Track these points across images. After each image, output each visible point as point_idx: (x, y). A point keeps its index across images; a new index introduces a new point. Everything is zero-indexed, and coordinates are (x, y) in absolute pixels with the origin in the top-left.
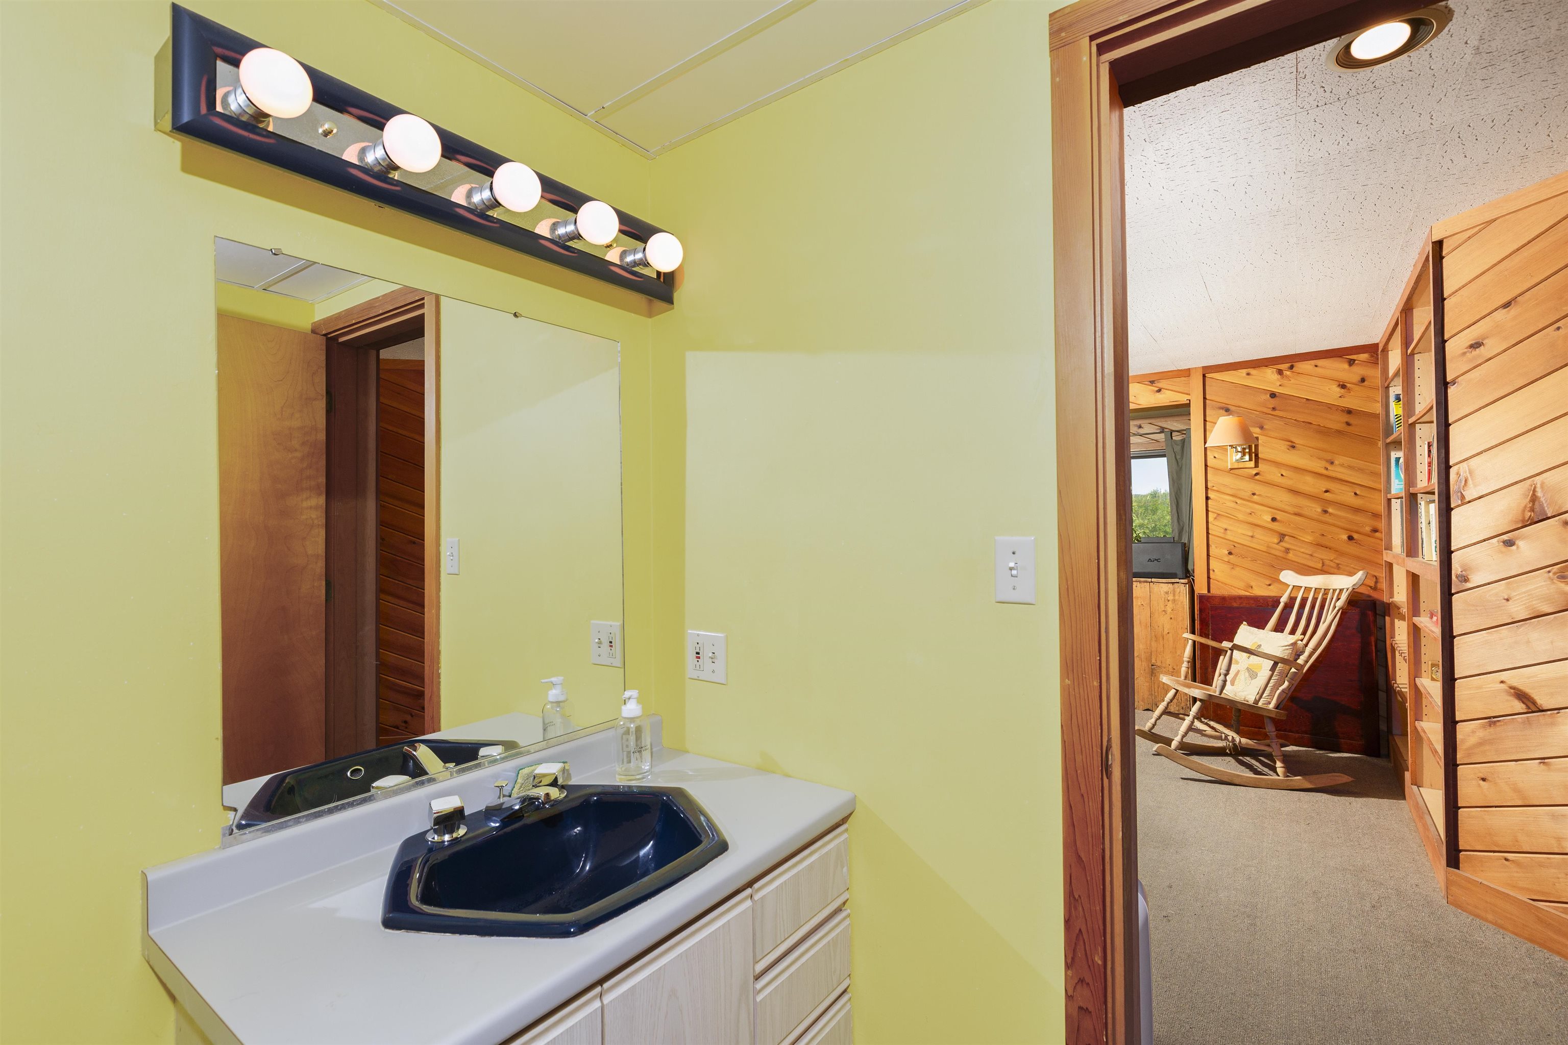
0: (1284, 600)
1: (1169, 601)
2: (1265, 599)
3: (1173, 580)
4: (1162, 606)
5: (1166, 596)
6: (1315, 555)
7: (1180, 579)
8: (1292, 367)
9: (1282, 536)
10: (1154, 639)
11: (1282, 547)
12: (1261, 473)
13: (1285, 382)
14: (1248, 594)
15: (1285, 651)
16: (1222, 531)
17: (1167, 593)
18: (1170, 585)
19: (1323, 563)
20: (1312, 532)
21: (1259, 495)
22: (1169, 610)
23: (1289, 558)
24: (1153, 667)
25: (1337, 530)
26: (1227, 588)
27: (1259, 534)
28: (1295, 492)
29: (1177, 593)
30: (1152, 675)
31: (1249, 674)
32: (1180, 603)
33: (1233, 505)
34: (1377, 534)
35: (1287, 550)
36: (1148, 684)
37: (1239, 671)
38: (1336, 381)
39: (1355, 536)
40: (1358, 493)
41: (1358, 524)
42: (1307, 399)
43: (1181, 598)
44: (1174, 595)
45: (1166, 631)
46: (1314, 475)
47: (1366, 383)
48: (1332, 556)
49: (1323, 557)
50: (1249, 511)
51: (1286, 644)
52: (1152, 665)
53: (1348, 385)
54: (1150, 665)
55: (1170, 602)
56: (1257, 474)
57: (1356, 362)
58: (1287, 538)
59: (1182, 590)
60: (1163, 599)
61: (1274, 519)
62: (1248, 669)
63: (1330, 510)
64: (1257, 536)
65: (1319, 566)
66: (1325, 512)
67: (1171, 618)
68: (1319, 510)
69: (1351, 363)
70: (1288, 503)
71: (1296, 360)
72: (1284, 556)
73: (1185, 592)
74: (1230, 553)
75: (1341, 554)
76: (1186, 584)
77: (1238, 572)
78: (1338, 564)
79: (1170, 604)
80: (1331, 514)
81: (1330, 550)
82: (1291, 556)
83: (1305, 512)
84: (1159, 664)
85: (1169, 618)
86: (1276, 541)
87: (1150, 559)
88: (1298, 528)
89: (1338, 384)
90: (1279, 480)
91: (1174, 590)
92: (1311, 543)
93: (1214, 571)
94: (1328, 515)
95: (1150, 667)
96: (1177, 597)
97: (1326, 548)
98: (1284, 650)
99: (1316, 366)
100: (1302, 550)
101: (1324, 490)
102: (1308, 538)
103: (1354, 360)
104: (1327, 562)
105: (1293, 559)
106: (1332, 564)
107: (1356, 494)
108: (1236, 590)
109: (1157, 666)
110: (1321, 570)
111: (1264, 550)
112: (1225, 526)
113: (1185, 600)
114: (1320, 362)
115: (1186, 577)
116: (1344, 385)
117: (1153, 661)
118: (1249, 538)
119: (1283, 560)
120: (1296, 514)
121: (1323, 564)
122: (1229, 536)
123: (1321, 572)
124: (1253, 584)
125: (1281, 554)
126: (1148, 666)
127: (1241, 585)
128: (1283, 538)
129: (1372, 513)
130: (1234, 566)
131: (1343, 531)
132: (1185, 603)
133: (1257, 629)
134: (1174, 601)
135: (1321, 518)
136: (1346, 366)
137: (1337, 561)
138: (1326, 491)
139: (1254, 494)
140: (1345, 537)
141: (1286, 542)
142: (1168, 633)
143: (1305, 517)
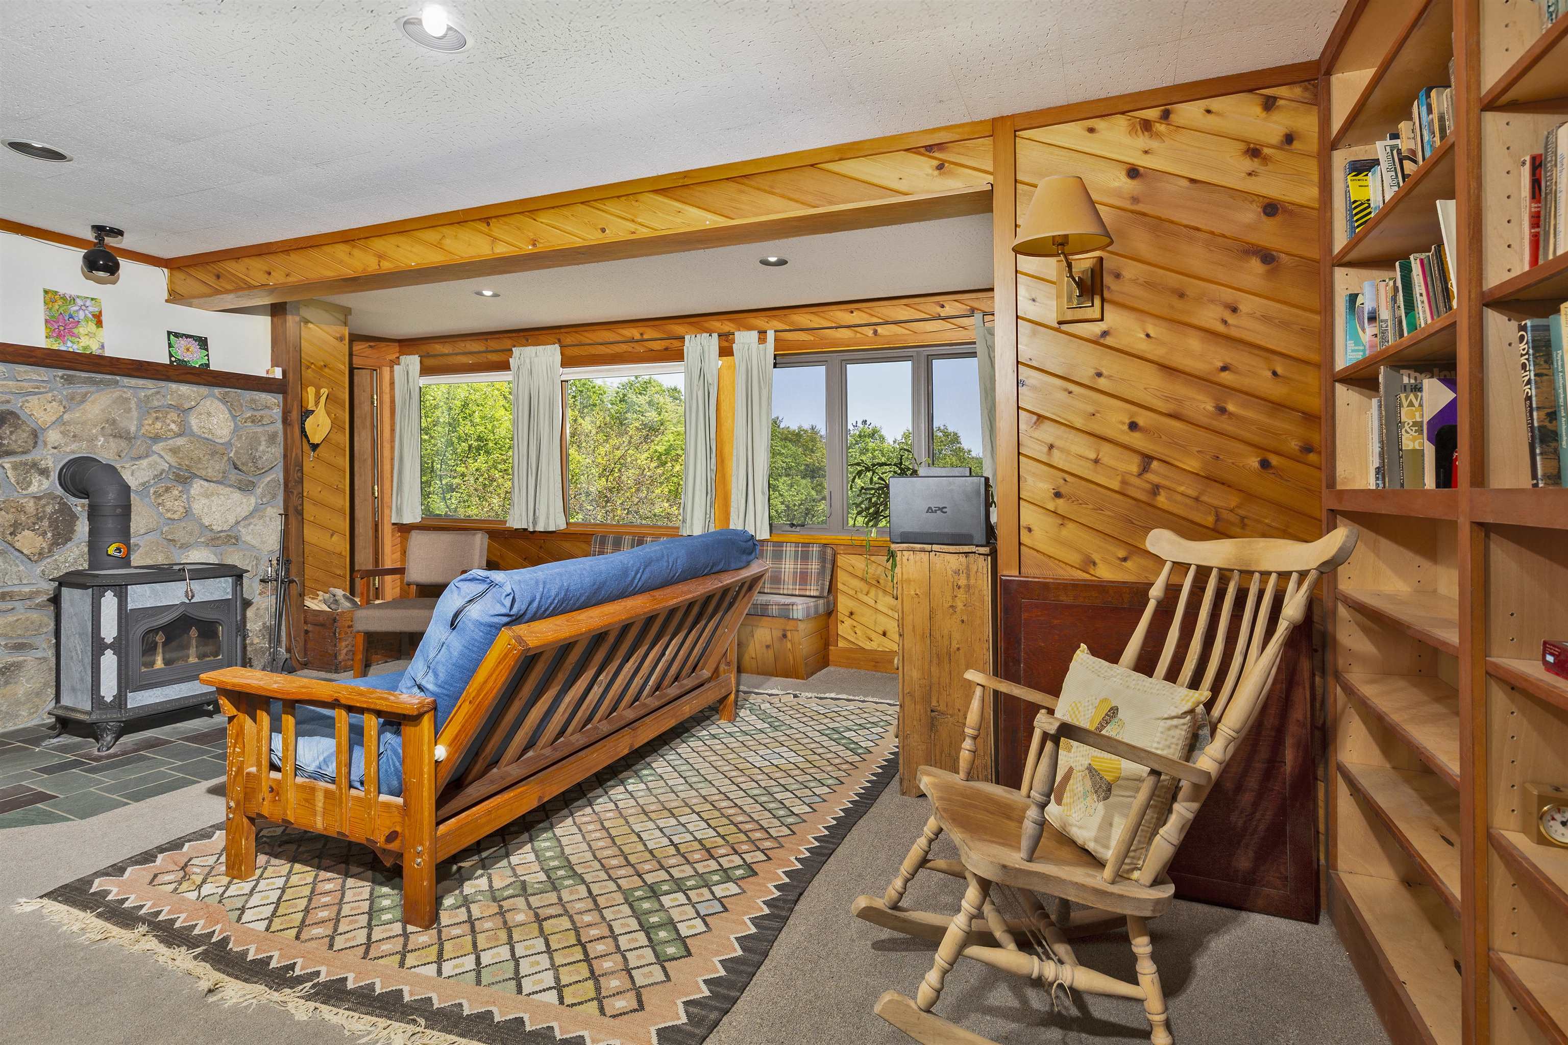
0: (1156, 592)
1: (959, 588)
2: (1118, 588)
3: (966, 549)
4: (949, 599)
5: (956, 577)
6: (1204, 498)
7: (977, 546)
8: (1166, 115)
9: (1147, 459)
10: (935, 661)
11: (1149, 482)
12: (1112, 331)
13: (1154, 144)
14: (1086, 576)
15: (1172, 733)
16: (1046, 449)
17: (957, 572)
18: (962, 559)
19: (1217, 515)
20: (1198, 452)
21: (1109, 377)
22: (960, 605)
23: (1160, 505)
24: (933, 714)
25: (1241, 447)
26: (1052, 564)
27: (1108, 454)
28: (1168, 369)
29: (972, 574)
30: (931, 730)
31: (1094, 785)
32: (977, 592)
33: (1063, 396)
34: (1312, 457)
35: (1155, 490)
36: (924, 747)
37: (1071, 770)
38: (1243, 141)
39: (1274, 460)
40: (1279, 371)
41: (1276, 434)
42: (1193, 181)
43: (980, 582)
44: (968, 577)
45: (955, 645)
46: (1202, 334)
47: (1296, 145)
48: (1233, 500)
49: (1216, 502)
50: (1091, 409)
51: (1173, 714)
52: (932, 711)
53: (1266, 151)
54: (929, 710)
55: (961, 590)
56: (1105, 334)
57: (1281, 102)
58: (1155, 464)
59: (980, 567)
60: (950, 584)
61: (1133, 426)
62: (1090, 769)
63: (1231, 407)
64: (1105, 459)
65: (1210, 520)
66: (1222, 410)
67: (963, 621)
68: (1210, 407)
69: (1269, 104)
70: (1158, 394)
71: (1174, 100)
72: (1149, 501)
73: (985, 570)
74: (1058, 495)
75: (1249, 496)
76: (987, 555)
77: (1070, 531)
78: (1243, 518)
79: (961, 594)
80: (1231, 415)
81: (1229, 489)
82: (1162, 500)
83: (1189, 410)
84: (942, 708)
85: (959, 621)
86: (1134, 468)
87: (930, 508)
88: (1176, 444)
89: (1243, 146)
90: (1143, 347)
91: (968, 567)
92: (1197, 474)
93: (1030, 530)
94: (1226, 417)
95: (929, 713)
96: (972, 582)
97: (1223, 484)
98: (1169, 729)
99: (1209, 111)
100: (1182, 489)
101: (1220, 364)
102: (1192, 464)
103: (1275, 99)
104: (1225, 514)
105: (1165, 507)
106: (1232, 517)
107: (1275, 373)
108: (1069, 568)
109: (939, 711)
110: (1214, 530)
111: (1117, 489)
112: (1050, 440)
113: (985, 587)
114: (1215, 104)
115: (988, 544)
116: (1257, 149)
117: (934, 703)
118: (1090, 465)
119: (1148, 508)
120: (1170, 416)
121: (1218, 519)
122: (1057, 459)
123: (1217, 535)
124: (1096, 557)
125: (1143, 497)
126: (926, 712)
127: (1074, 558)
128: (1149, 464)
129: (1303, 413)
130: (1064, 519)
131: (1250, 449)
132: (985, 592)
133: (1107, 664)
134: (968, 587)
135: (1215, 423)
136: (1258, 110)
137: (1242, 512)
138: (1224, 369)
139: (1099, 375)
140: (1253, 462)
141: (1155, 473)
142: (958, 649)
143: (1187, 422)
